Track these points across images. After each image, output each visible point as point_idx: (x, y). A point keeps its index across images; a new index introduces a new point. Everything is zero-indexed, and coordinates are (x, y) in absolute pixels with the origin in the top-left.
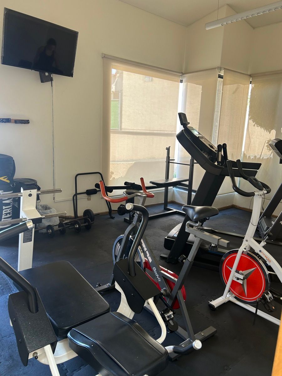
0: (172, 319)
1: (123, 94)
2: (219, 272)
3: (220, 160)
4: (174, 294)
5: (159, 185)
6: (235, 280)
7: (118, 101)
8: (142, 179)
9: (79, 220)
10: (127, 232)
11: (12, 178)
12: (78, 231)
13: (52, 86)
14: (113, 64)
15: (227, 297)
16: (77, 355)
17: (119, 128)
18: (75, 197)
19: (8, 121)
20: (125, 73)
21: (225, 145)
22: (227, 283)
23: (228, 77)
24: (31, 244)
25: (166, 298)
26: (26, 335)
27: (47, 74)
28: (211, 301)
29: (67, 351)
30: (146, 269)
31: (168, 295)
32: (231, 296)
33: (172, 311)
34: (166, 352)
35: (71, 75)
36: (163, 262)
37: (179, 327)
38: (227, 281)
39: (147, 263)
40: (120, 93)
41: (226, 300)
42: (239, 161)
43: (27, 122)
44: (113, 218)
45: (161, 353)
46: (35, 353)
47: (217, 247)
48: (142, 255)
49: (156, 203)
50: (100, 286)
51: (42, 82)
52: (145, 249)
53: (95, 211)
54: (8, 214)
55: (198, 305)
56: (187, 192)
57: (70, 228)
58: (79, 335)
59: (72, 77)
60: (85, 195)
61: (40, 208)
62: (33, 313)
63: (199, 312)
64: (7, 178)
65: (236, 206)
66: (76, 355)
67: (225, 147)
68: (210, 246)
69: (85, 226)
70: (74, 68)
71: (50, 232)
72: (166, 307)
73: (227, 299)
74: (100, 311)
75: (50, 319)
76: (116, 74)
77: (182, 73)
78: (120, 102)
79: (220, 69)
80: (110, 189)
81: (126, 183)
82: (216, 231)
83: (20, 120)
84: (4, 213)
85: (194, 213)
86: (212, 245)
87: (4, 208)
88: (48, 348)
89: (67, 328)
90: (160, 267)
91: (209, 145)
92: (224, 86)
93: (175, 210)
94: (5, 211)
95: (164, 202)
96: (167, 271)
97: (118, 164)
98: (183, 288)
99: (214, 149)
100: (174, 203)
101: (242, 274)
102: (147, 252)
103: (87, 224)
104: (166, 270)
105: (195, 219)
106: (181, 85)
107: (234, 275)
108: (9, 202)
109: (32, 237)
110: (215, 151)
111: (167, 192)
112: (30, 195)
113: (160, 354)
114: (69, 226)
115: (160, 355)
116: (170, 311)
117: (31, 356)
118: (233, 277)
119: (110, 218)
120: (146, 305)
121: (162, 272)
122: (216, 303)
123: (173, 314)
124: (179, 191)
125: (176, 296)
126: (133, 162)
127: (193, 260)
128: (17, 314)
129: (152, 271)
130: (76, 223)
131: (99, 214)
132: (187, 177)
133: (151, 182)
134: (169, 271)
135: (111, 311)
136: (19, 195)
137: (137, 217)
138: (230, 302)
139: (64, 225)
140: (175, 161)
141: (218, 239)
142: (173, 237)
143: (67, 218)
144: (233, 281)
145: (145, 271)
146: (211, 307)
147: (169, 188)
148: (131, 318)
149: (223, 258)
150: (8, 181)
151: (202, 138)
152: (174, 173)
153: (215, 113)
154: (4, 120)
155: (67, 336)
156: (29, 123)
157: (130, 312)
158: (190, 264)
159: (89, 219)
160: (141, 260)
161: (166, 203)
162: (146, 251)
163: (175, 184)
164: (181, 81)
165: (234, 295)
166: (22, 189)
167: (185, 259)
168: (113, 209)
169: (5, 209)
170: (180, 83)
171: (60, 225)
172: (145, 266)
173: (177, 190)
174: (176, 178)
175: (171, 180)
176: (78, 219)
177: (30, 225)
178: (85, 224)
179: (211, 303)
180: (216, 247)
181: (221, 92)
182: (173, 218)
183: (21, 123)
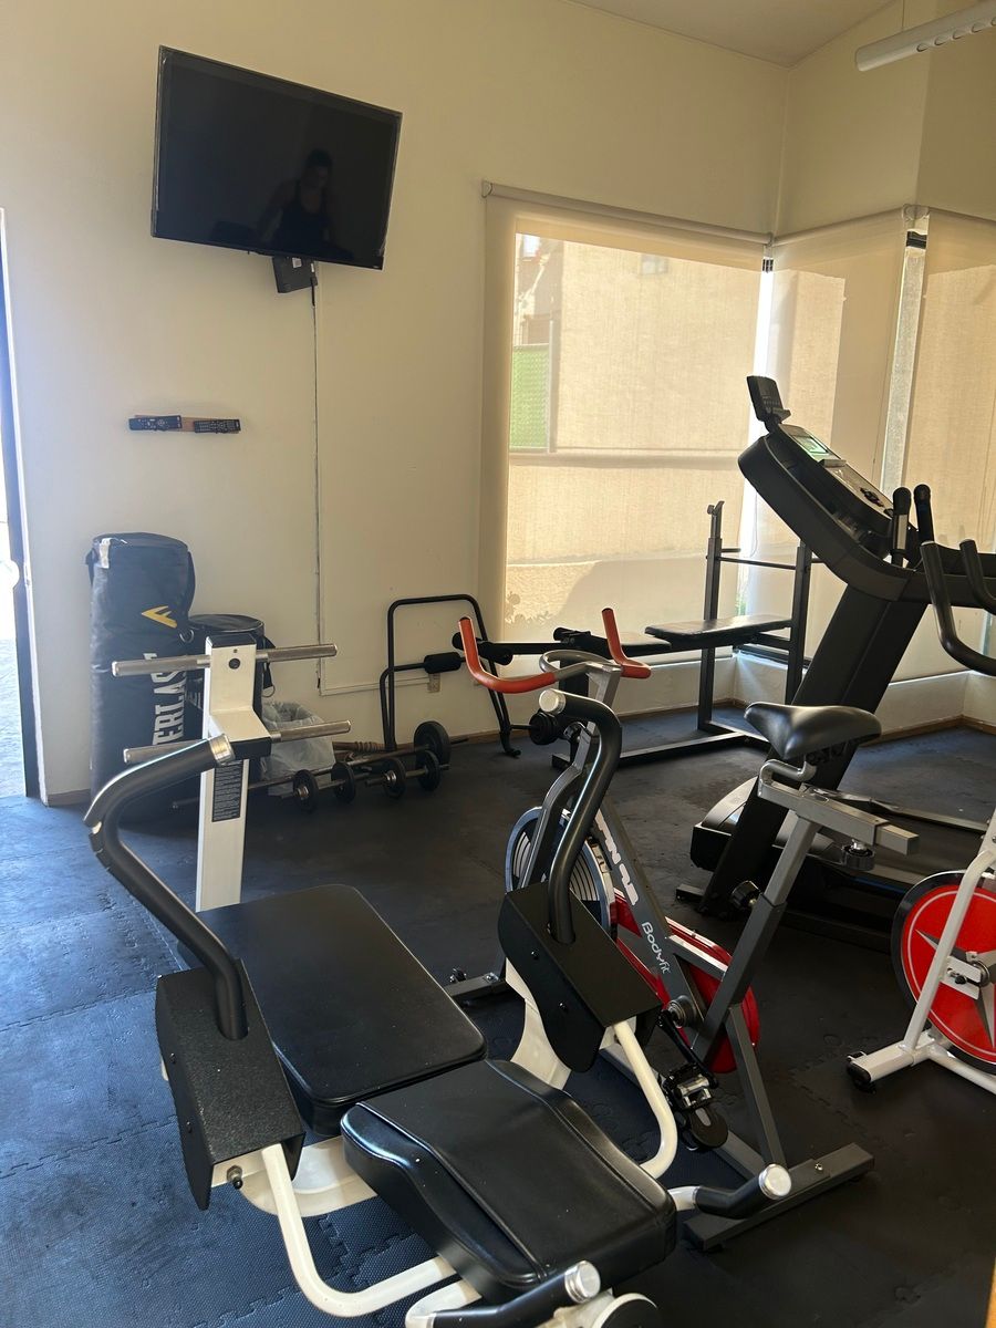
0: (706, 1105)
1: (563, 324)
2: (889, 954)
3: (901, 544)
4: (715, 1016)
5: (678, 642)
6: (951, 983)
7: (546, 348)
8: (608, 615)
9: (399, 756)
10: (551, 796)
11: (183, 613)
12: (396, 793)
13: (313, 302)
14: (520, 216)
15: (917, 1044)
16: (374, 1194)
17: (545, 445)
18: (387, 680)
19: (172, 423)
20: (571, 249)
21: (923, 493)
22: (918, 995)
23: (947, 245)
24: (239, 824)
25: (688, 1031)
26: (206, 1106)
27: (296, 263)
28: (856, 1056)
29: (340, 1177)
30: (621, 929)
31: (694, 1023)
32: (937, 1043)
33: (705, 1075)
34: (670, 1203)
35: (376, 262)
36: (685, 910)
37: (731, 1136)
38: (921, 985)
39: (621, 907)
40: (551, 322)
41: (917, 1057)
42: (969, 546)
43: (232, 426)
44: (514, 754)
45: (649, 1204)
46: (234, 1167)
47: (870, 852)
48: (605, 878)
49: (670, 707)
50: (461, 978)
51: (282, 289)
52: (616, 858)
53: (454, 729)
54: (171, 733)
55: (808, 1068)
56: (786, 667)
57: (369, 782)
58: (378, 1123)
59: (381, 268)
60: (421, 674)
61: (274, 712)
62: (231, 1039)
63: (811, 1092)
64: (168, 613)
65: (975, 722)
66: (371, 1194)
67: (923, 497)
68: (847, 849)
69: (420, 777)
70: (388, 237)
71: (303, 795)
72: (686, 1062)
73: (919, 1053)
74: (453, 1054)
75: (284, 1066)
76: (540, 253)
77: (770, 235)
78: (550, 354)
79: (914, 210)
80: (505, 653)
81: (559, 633)
82: (888, 807)
83: (211, 421)
84: (158, 726)
85: (787, 731)
86: (855, 846)
87: (157, 713)
88: (274, 1154)
89: (341, 1099)
90: (669, 921)
91: (862, 490)
92: (930, 277)
93: (738, 733)
94: (161, 722)
95: (697, 704)
96: (693, 937)
97: (537, 569)
98: (750, 997)
99: (880, 505)
100: (734, 706)
101: (978, 964)
102: (622, 868)
103: (425, 770)
104: (691, 933)
105: (791, 750)
106: (767, 278)
107: (945, 967)
108: (173, 691)
109: (240, 804)
110: (885, 511)
111: (708, 664)
112: (235, 664)
113: (648, 1207)
114: (367, 778)
115: (647, 1210)
116: (700, 1076)
117: (219, 1179)
118: (942, 972)
119: (503, 754)
120: (606, 1043)
121: (675, 938)
122: (877, 1063)
123: (710, 1087)
124: (757, 664)
125: (723, 1027)
126: (593, 563)
127: (783, 900)
128: (180, 1038)
129: (639, 934)
130: (389, 765)
131: (466, 740)
132: (787, 614)
133: (650, 631)
134: (698, 937)
135: (492, 1058)
136: (199, 662)
137: (588, 745)
138: (929, 1065)
139: (350, 771)
140: (741, 556)
141: (877, 826)
142: (724, 826)
143: (358, 749)
144: (942, 989)
145: (614, 934)
146: (859, 1076)
147: (719, 651)
148: (559, 1086)
149: (905, 905)
150: (172, 624)
151: (836, 465)
152: (740, 599)
153: (895, 378)
154: (161, 423)
155: (340, 1126)
156: (238, 429)
157: (555, 1066)
158: (773, 914)
159: (433, 756)
160: (604, 898)
161: (706, 706)
162: (619, 863)
163: (739, 638)
164: (768, 266)
165: (946, 1041)
166: (208, 644)
167: (755, 894)
168: (513, 721)
169: (162, 714)
170: (764, 273)
171: (338, 771)
172: (614, 917)
173: (747, 663)
174: (746, 616)
175: (727, 621)
176: (395, 753)
177: (222, 752)
178: (420, 772)
179: (857, 1062)
180: (866, 853)
181: (915, 296)
182: (730, 761)
183: (212, 431)
